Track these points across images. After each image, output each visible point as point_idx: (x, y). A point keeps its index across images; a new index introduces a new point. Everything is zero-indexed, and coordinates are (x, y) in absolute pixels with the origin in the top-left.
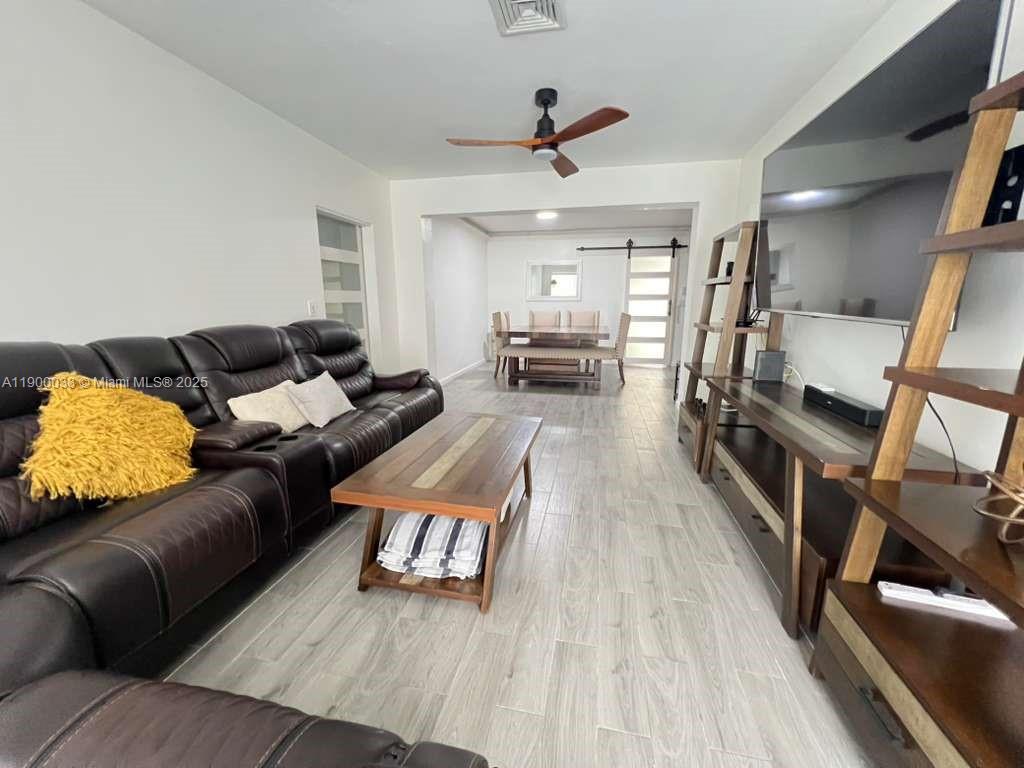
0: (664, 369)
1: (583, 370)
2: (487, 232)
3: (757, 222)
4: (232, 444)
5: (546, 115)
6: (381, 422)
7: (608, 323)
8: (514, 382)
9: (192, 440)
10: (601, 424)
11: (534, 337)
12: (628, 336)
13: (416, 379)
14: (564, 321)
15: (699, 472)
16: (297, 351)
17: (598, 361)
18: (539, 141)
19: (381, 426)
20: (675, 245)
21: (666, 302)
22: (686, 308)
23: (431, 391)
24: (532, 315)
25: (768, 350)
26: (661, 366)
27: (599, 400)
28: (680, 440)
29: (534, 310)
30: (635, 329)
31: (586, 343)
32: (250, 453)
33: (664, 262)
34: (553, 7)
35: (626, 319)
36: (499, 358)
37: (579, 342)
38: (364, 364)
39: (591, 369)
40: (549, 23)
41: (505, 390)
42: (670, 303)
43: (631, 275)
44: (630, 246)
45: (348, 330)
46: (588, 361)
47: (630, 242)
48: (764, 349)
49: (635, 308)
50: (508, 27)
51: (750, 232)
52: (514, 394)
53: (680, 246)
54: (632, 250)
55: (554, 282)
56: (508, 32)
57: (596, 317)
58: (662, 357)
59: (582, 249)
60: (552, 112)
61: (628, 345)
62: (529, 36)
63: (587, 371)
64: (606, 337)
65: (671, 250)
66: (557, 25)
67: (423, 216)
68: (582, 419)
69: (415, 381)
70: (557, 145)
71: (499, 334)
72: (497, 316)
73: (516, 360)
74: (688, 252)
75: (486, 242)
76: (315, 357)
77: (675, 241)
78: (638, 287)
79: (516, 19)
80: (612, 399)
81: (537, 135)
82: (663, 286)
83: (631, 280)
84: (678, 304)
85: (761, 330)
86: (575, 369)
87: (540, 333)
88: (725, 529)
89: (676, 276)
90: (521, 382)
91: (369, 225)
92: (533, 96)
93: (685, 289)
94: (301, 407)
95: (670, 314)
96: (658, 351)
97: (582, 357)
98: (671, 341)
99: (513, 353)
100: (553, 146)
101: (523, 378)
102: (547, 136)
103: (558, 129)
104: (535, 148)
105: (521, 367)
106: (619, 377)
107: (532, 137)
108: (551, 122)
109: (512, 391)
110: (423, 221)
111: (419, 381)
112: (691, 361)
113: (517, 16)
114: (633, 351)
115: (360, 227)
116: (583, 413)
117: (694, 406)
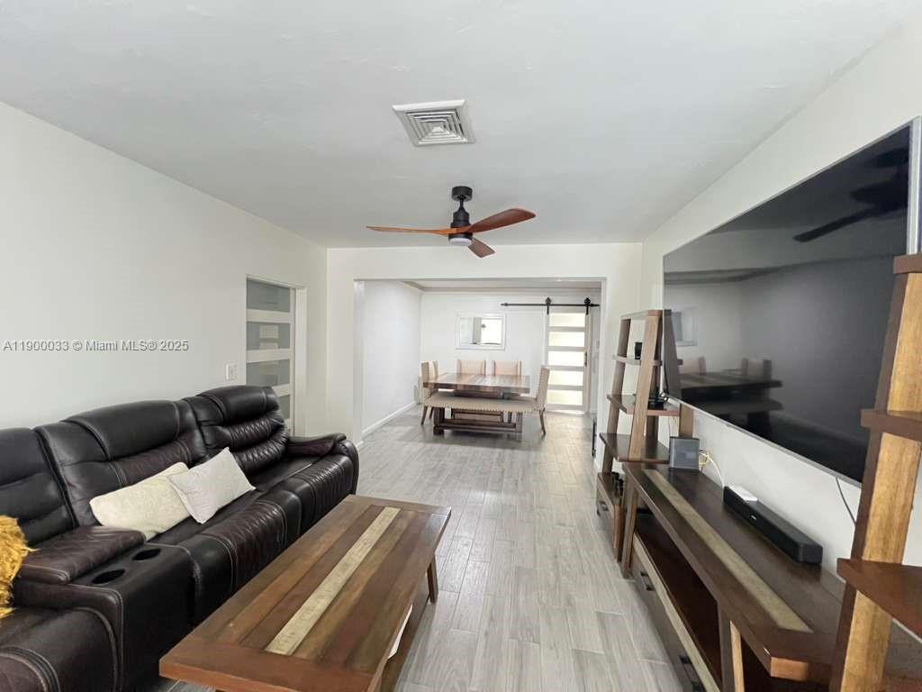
0: (583, 416)
1: (506, 420)
2: (422, 288)
3: (661, 311)
4: (64, 575)
5: (462, 208)
6: (275, 512)
7: (529, 371)
8: (438, 431)
9: (16, 570)
10: (520, 489)
11: (459, 388)
12: (549, 383)
13: (330, 445)
14: (489, 371)
15: (620, 560)
16: (199, 424)
17: (520, 414)
18: (454, 231)
19: (274, 517)
20: (588, 304)
21: (582, 354)
22: (600, 360)
23: (344, 459)
24: (460, 363)
25: (682, 436)
26: (580, 413)
27: (519, 455)
28: (598, 512)
29: (461, 359)
30: (556, 378)
31: (506, 396)
32: (83, 588)
33: (579, 319)
34: (460, 125)
35: (545, 372)
36: (426, 408)
37: (501, 394)
38: (278, 428)
39: (514, 420)
40: (459, 138)
41: (429, 442)
42: (586, 354)
43: (550, 329)
44: (548, 303)
45: (264, 394)
46: (510, 414)
47: (548, 300)
48: (677, 435)
49: (555, 359)
50: (420, 140)
51: (655, 320)
52: (438, 446)
53: (593, 305)
54: (550, 307)
55: (484, 326)
56: (420, 143)
57: (518, 366)
58: (581, 404)
59: (506, 305)
60: (467, 206)
61: (549, 392)
62: (440, 147)
63: (510, 421)
64: (527, 391)
65: (585, 308)
66: (465, 140)
67: (355, 280)
68: (501, 480)
69: (330, 448)
70: (471, 234)
71: (426, 385)
72: (425, 366)
73: (442, 410)
74: (600, 311)
75: (421, 295)
76: (220, 428)
77: (588, 300)
78: (558, 339)
79: (427, 134)
80: (533, 454)
81: (453, 226)
82: (579, 339)
83: (551, 333)
84: (593, 356)
85: (672, 414)
86: (498, 419)
87: (465, 386)
88: (651, 657)
89: (590, 330)
90: (447, 431)
91: (303, 288)
92: (450, 192)
93: (599, 343)
94: (184, 498)
95: (586, 364)
96: (576, 398)
97: (505, 408)
98: (588, 388)
99: (439, 404)
100: (468, 235)
101: (448, 428)
102: (462, 227)
103: (472, 221)
104: (451, 236)
105: (448, 415)
106: (540, 426)
107: (449, 227)
108: (467, 215)
109: (436, 441)
110: (356, 284)
111: (334, 446)
112: (605, 432)
113: (427, 132)
114: (553, 398)
115: (294, 289)
116: (503, 472)
117: (611, 480)
